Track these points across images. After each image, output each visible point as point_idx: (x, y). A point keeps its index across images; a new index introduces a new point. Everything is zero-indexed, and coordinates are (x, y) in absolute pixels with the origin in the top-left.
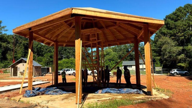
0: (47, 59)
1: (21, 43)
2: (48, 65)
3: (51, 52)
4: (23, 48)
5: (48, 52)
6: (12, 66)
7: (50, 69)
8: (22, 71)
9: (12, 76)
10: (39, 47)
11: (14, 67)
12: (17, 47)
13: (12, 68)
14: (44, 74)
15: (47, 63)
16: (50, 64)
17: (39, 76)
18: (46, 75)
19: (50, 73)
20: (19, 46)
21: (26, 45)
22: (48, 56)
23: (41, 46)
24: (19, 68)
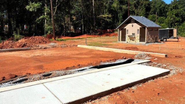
0: (171, 18)
1: (142, 4)
2: (172, 26)
3: (178, 8)
4: (144, 10)
5: (173, 9)
6: (120, 28)
7: (175, 31)
8: (132, 35)
9: (120, 40)
10: (163, 7)
11: (122, 29)
12: (138, 10)
13: (120, 30)
14: (164, 38)
15: (171, 24)
16: (175, 25)
17: (155, 42)
18: (168, 40)
19: (175, 38)
20: (141, 8)
21: (147, 5)
22: (173, 14)
23: (164, 6)
24: (128, 30)
